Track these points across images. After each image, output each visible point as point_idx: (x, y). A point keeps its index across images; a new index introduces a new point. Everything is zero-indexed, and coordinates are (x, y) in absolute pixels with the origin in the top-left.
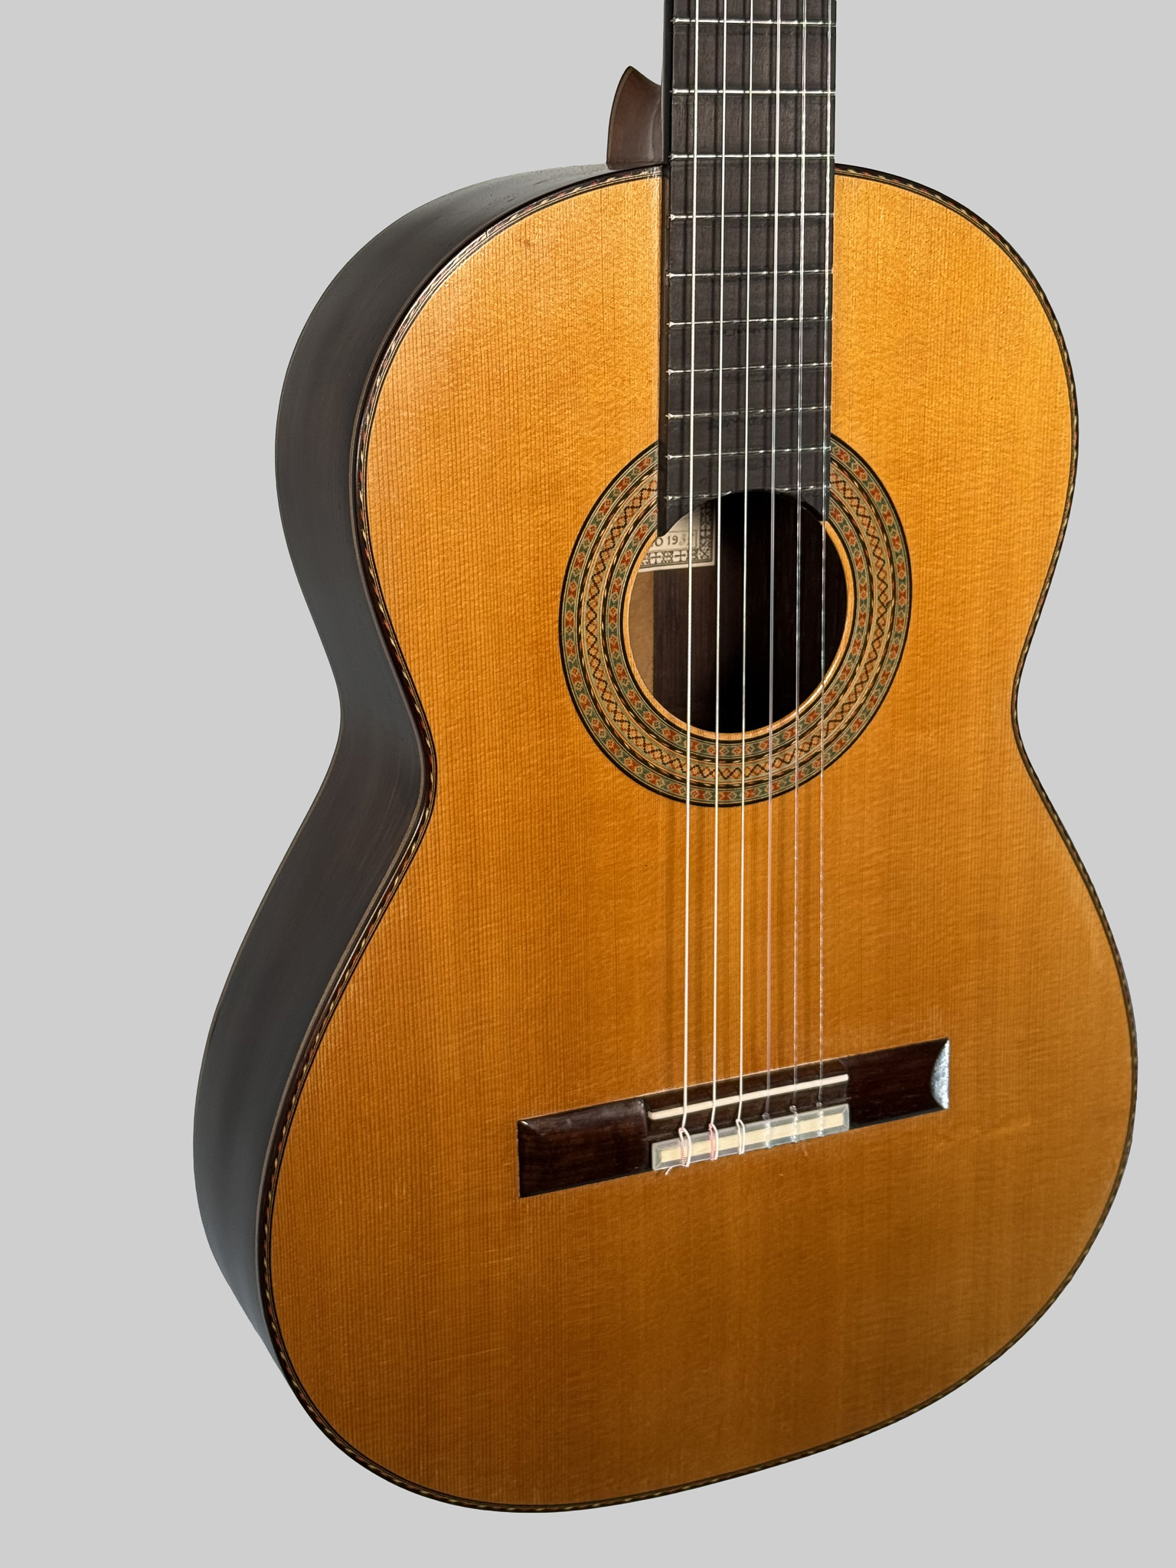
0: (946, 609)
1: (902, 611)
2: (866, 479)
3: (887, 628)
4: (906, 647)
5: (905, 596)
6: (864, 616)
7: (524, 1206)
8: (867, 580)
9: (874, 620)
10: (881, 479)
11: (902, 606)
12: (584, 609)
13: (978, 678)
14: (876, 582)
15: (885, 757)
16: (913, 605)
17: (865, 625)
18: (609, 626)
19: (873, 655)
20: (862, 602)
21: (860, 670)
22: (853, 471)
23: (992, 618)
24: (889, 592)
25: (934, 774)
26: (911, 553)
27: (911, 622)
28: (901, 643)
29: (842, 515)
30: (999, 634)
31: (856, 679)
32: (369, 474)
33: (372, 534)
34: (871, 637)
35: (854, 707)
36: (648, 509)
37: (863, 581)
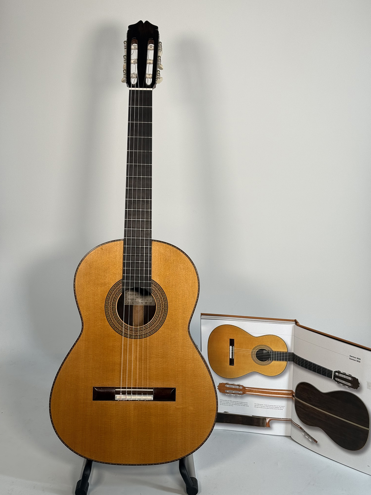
0: (175, 310)
3: (163, 312)
7: (93, 402)
8: (159, 304)
12: (109, 303)
14: (161, 305)
18: (113, 307)
19: (161, 317)
21: (158, 319)
22: (157, 286)
24: (164, 306)
31: (157, 320)
32: (76, 280)
33: (76, 289)
34: (160, 313)
36: (121, 289)
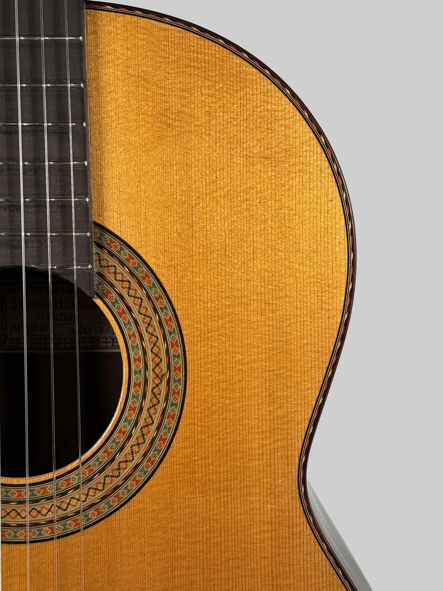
0: (224, 386)
1: (177, 383)
2: (136, 266)
4: (182, 416)
5: (180, 370)
6: (139, 385)
9: (150, 388)
10: (152, 266)
11: (177, 379)
13: (260, 452)
15: (164, 515)
16: (188, 378)
17: (141, 393)
20: (136, 372)
22: (123, 257)
23: (272, 398)
25: (217, 537)
26: (184, 333)
27: (187, 394)
28: (177, 412)
29: (115, 295)
30: (280, 412)
35: (131, 465)
37: (136, 353)
